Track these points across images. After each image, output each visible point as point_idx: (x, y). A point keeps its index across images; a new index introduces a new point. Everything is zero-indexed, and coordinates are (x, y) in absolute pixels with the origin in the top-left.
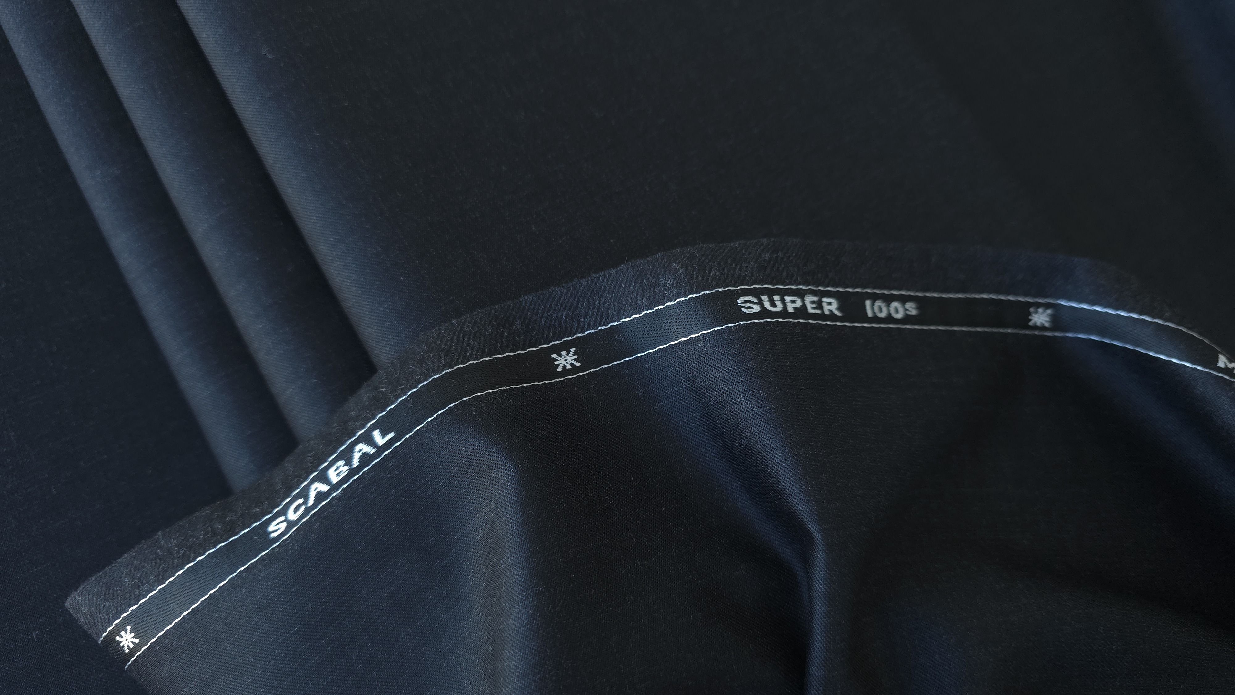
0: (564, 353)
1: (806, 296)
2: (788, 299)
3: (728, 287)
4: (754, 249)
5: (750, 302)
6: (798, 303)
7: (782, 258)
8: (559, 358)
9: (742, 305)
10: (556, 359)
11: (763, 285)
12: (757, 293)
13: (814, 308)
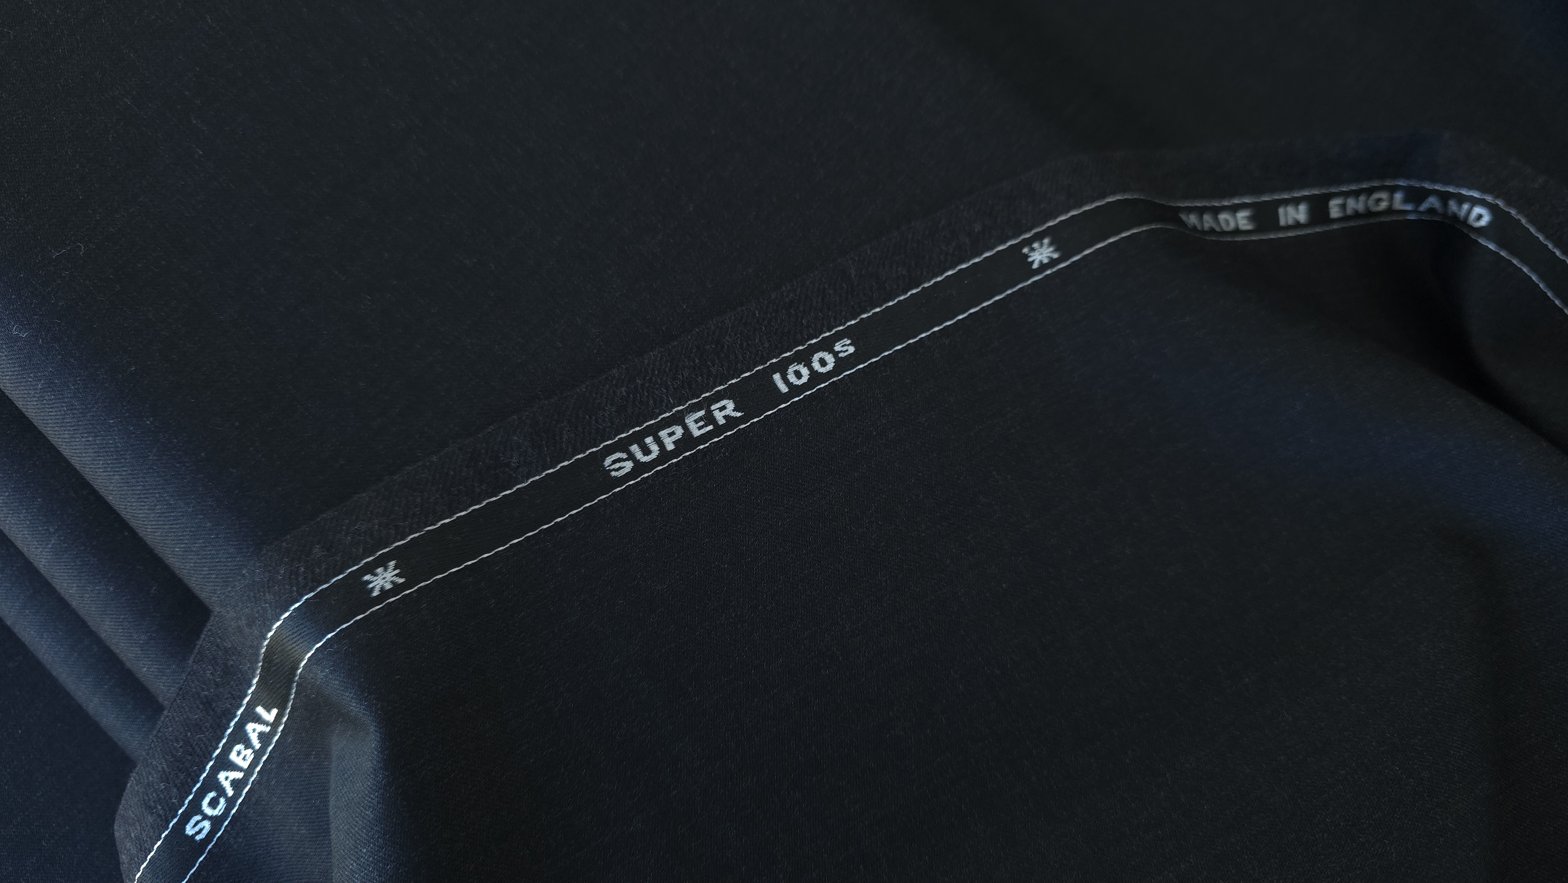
0: (379, 570)
1: (686, 418)
2: (663, 434)
3: (589, 449)
4: (605, 387)
5: (619, 460)
6: (679, 431)
7: (643, 385)
8: (376, 578)
9: (613, 467)
10: (371, 580)
11: (628, 432)
12: (622, 445)
13: (700, 428)
